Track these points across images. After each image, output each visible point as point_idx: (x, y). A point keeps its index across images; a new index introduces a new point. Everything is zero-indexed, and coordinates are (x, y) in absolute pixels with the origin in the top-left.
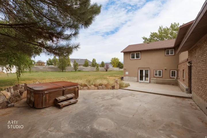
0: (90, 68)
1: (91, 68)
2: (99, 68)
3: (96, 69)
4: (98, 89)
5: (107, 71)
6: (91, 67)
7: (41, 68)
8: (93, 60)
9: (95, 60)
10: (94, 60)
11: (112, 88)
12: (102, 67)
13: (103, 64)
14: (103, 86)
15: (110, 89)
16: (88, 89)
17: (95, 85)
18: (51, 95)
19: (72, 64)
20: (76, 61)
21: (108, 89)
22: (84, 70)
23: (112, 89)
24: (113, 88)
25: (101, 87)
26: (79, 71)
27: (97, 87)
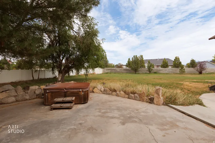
0: (170, 69)
1: (172, 69)
2: (184, 69)
3: (179, 70)
4: (129, 98)
5: (201, 73)
6: (172, 67)
7: (118, 69)
8: (175, 58)
9: (179, 59)
10: (177, 59)
11: (149, 101)
12: (192, 67)
13: (193, 64)
14: (136, 95)
15: (146, 102)
16: (117, 95)
17: (125, 92)
18: (53, 94)
19: (146, 65)
20: (150, 62)
21: (143, 101)
22: (161, 72)
23: (150, 103)
24: (151, 101)
25: (133, 95)
26: (155, 73)
27: (128, 94)
